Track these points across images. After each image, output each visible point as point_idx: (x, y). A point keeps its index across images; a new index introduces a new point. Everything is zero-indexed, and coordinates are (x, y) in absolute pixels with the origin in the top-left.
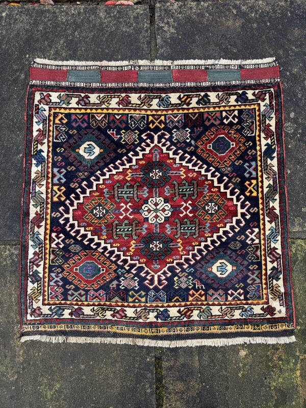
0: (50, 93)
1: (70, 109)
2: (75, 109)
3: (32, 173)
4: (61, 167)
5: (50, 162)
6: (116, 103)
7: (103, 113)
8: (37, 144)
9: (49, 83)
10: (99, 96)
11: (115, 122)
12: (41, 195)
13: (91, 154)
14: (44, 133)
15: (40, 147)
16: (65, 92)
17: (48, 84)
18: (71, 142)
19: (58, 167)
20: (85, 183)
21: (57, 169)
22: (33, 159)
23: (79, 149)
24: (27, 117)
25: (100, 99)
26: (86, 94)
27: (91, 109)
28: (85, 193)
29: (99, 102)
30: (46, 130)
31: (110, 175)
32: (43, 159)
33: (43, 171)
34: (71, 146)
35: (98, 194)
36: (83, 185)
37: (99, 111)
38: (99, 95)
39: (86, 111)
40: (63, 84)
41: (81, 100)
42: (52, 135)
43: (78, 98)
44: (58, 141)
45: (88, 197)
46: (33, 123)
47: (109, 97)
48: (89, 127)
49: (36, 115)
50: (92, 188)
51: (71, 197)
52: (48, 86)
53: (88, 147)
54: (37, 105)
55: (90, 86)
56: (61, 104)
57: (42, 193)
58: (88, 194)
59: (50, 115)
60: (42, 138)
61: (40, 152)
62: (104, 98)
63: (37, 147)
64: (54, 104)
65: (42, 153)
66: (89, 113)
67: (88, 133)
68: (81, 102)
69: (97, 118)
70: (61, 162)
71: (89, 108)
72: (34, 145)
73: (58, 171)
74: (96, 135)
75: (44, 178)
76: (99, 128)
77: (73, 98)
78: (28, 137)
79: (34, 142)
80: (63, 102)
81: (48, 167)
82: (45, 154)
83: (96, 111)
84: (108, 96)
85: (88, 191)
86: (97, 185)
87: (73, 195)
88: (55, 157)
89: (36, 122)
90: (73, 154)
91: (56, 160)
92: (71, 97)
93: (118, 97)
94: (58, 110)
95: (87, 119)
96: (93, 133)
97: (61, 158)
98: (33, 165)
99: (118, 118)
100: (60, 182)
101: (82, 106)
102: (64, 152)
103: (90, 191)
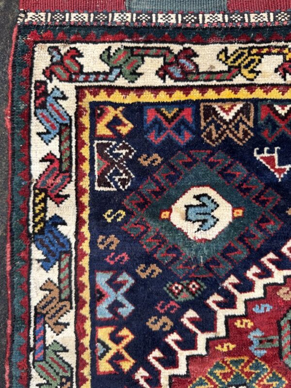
0: (78, 46)
1: (140, 90)
2: (155, 90)
3: (32, 287)
4: (117, 269)
5: (84, 255)
6: (276, 71)
7: (238, 100)
8: (44, 200)
9: (73, 17)
10: (225, 50)
11: (275, 127)
12: (62, 355)
13: (207, 225)
14: (65, 166)
15: (52, 209)
16: (122, 41)
17: (73, 19)
18: (144, 192)
19: (108, 269)
20: (191, 314)
21: (108, 276)
22: (33, 247)
23: (171, 210)
24: (12, 120)
25: (227, 58)
26: (187, 45)
27: (203, 89)
28: (194, 346)
29: (226, 68)
30: (70, 158)
31: (265, 286)
32: (63, 245)
33: (66, 283)
34: (146, 202)
35: (232, 347)
36: (185, 321)
37: (227, 94)
38: (223, 46)
39: (187, 94)
40: (117, 18)
41: (171, 64)
42: (88, 172)
43: (162, 59)
44: (107, 189)
45: (201, 356)
46: (29, 137)
47: (254, 51)
48: (197, 144)
49: (39, 111)
50: (213, 329)
51: (150, 358)
52: (73, 26)
53: (195, 202)
54: (41, 84)
55: (197, 21)
56: (111, 77)
57: (65, 350)
58: (201, 350)
59: (79, 113)
60: (58, 181)
61: (55, 225)
62: (239, 56)
63: (44, 210)
64: (93, 77)
65: (61, 228)
66: (198, 102)
67: (195, 161)
68: (172, 69)
69: (222, 114)
70: (117, 252)
71: (197, 87)
72: (35, 205)
73: (110, 282)
74: (219, 167)
75: (67, 303)
76: (228, 146)
77: (146, 58)
78: (17, 179)
79: (36, 195)
80: (117, 71)
81: (80, 270)
82: (68, 231)
83: (218, 93)
84: (251, 48)
85: (202, 339)
86: (229, 320)
87: (157, 353)
88: (101, 237)
89: (39, 134)
90: (154, 227)
91: (101, 247)
92: (143, 57)
93: (278, 54)
94: (102, 97)
95: (190, 119)
96: (212, 159)
97: (117, 241)
98: (35, 266)
99: (282, 112)
100: (115, 314)
101: (176, 80)
102: (125, 221)
103: (208, 341)
